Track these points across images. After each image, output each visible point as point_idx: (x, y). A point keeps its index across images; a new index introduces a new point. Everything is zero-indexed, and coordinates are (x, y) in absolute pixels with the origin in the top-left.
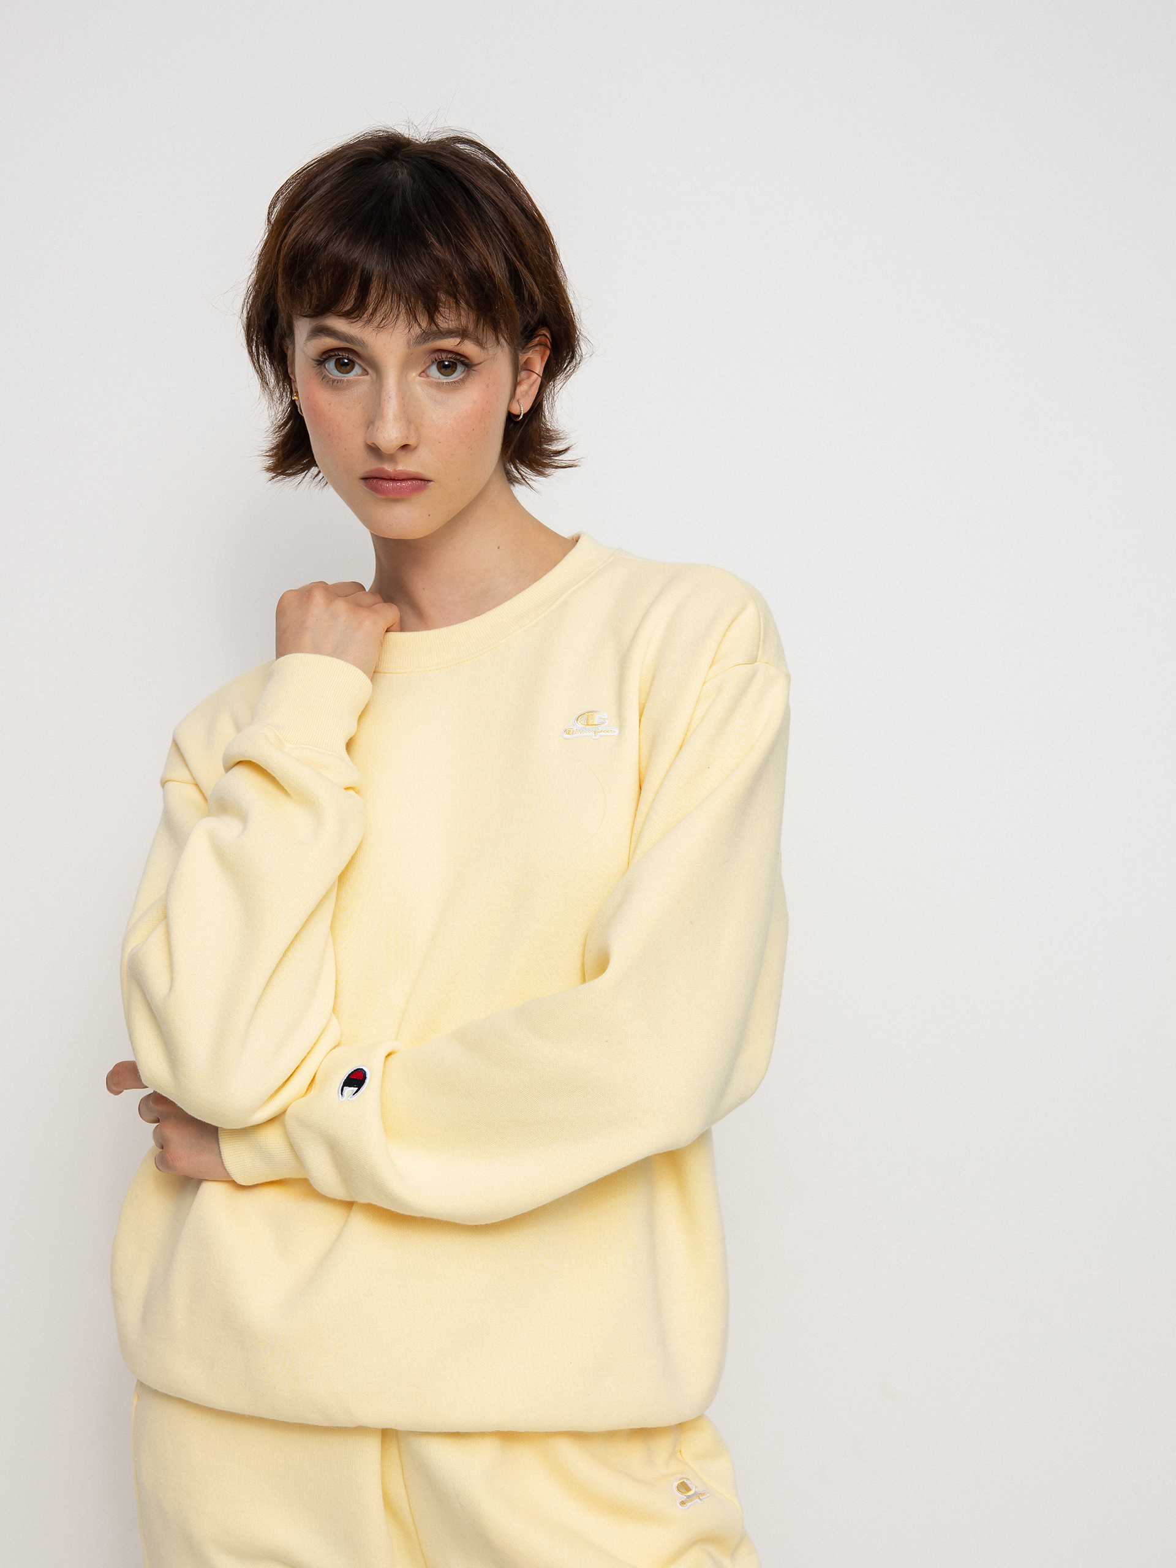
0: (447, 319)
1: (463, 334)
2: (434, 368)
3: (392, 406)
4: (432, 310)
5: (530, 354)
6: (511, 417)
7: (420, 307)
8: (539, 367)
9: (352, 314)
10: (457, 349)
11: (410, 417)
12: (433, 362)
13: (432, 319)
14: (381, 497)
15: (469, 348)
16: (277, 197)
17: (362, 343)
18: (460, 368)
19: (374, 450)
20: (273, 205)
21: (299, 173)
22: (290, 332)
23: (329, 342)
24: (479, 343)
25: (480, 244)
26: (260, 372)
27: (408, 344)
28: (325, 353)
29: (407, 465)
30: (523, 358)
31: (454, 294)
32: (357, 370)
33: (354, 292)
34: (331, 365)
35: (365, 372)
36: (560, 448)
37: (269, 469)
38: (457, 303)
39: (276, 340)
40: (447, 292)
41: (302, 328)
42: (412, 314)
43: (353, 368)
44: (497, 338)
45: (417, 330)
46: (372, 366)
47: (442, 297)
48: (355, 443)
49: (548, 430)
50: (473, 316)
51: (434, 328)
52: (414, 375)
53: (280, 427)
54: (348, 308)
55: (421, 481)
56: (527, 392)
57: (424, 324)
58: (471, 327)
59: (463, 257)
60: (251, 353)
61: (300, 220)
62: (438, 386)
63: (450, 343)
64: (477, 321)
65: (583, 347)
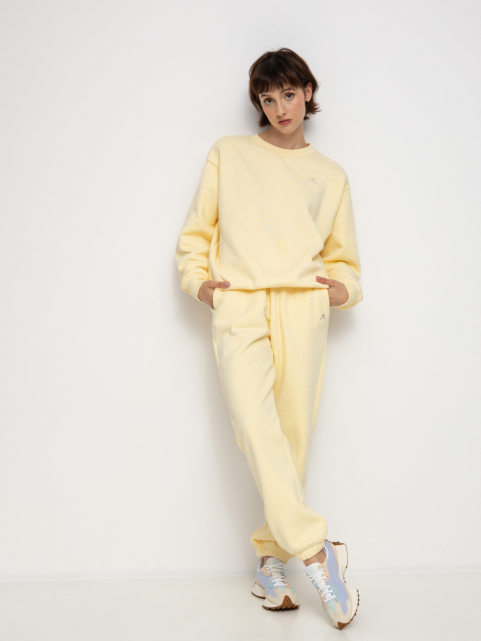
0: (286, 87)
1: (289, 89)
2: (287, 97)
3: (280, 107)
4: (282, 86)
5: (308, 88)
6: (306, 103)
7: (279, 86)
8: (311, 91)
9: (267, 91)
10: (289, 92)
11: (284, 109)
12: (286, 96)
13: (282, 88)
14: (281, 126)
15: (291, 91)
16: (250, 70)
17: (271, 96)
18: (292, 96)
19: (278, 117)
20: (249, 72)
21: (253, 65)
22: (258, 98)
23: (265, 97)
24: (293, 90)
25: (289, 71)
26: (256, 106)
27: (279, 94)
28: (265, 100)
29: (286, 117)
30: (306, 90)
31: (286, 82)
32: (272, 101)
33: (266, 87)
34: (267, 102)
35: (274, 102)
36: (318, 107)
37: (260, 125)
38: (287, 83)
39: (257, 100)
40: (284, 82)
41: (260, 95)
42: (278, 88)
43: (271, 101)
44: (297, 88)
45: (280, 91)
46: (274, 101)
47: (283, 83)
48: (275, 116)
49: (315, 103)
50: (290, 85)
51: (283, 89)
52: (283, 100)
53: (262, 117)
54: (266, 90)
55: (289, 120)
56: (309, 96)
57: (281, 89)
58: (290, 87)
59: (286, 75)
60: (253, 103)
61: (255, 73)
62: (288, 100)
63: (287, 92)
64: (292, 86)
65: (319, 84)
